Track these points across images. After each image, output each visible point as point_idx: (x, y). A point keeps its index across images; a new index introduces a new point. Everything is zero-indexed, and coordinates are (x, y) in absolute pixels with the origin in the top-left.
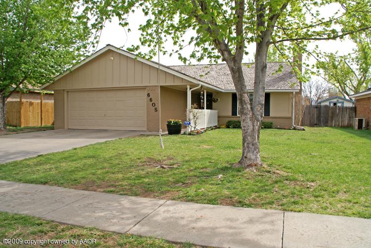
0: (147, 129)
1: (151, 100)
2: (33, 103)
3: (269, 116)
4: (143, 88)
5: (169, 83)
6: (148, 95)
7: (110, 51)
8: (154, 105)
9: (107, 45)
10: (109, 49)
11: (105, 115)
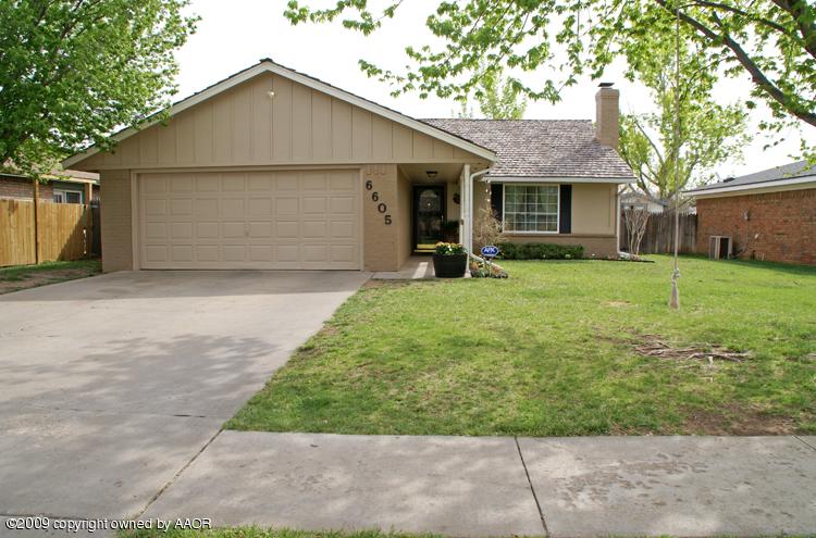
0: (366, 265)
1: (375, 197)
2: (17, 205)
3: (570, 232)
4: (354, 169)
5: (422, 157)
6: (369, 185)
7: (268, 75)
8: (382, 208)
9: (262, 61)
10: (267, 71)
11: (247, 235)
